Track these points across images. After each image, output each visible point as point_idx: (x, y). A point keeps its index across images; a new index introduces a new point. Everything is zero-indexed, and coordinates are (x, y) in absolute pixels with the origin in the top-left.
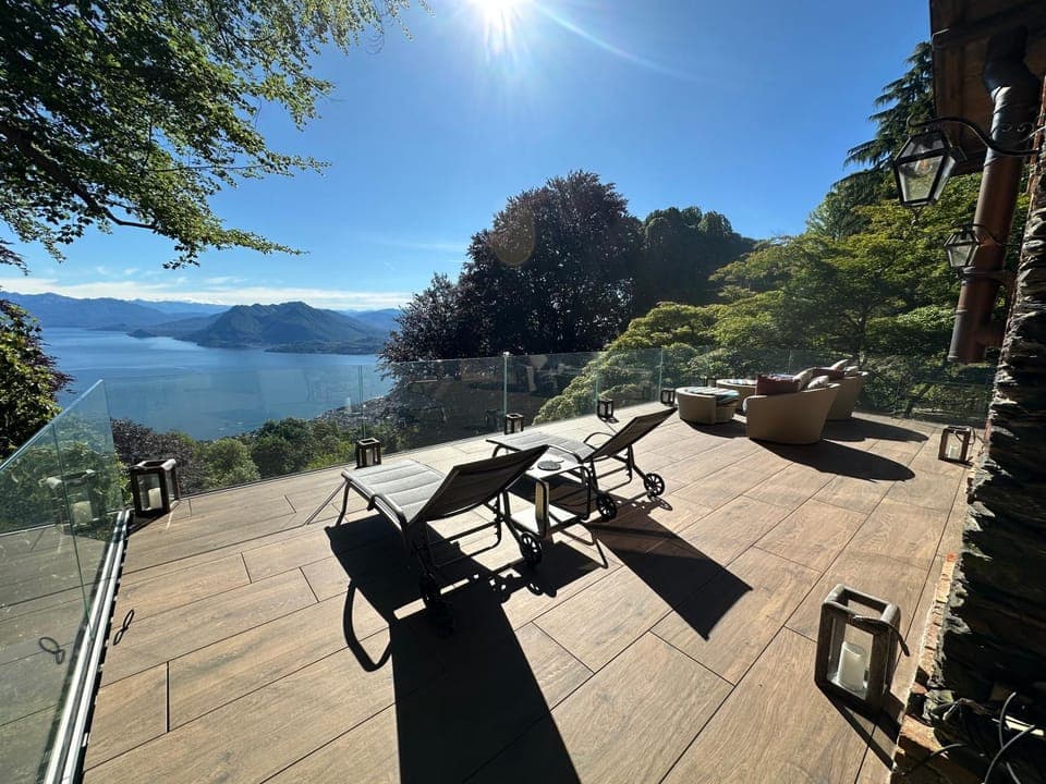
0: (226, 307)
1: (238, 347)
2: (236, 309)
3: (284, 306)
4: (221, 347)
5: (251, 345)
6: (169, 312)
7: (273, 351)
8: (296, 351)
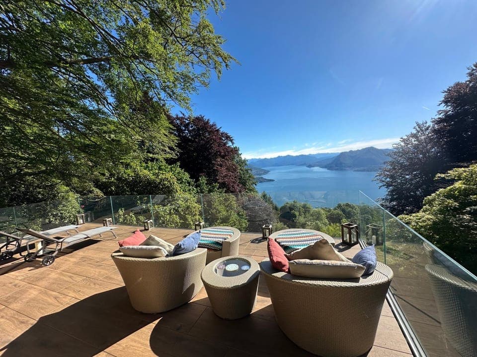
0: (338, 153)
1: (342, 170)
2: (342, 153)
3: (364, 150)
4: (335, 170)
5: (348, 168)
6: (318, 157)
7: (357, 171)
8: (368, 171)
